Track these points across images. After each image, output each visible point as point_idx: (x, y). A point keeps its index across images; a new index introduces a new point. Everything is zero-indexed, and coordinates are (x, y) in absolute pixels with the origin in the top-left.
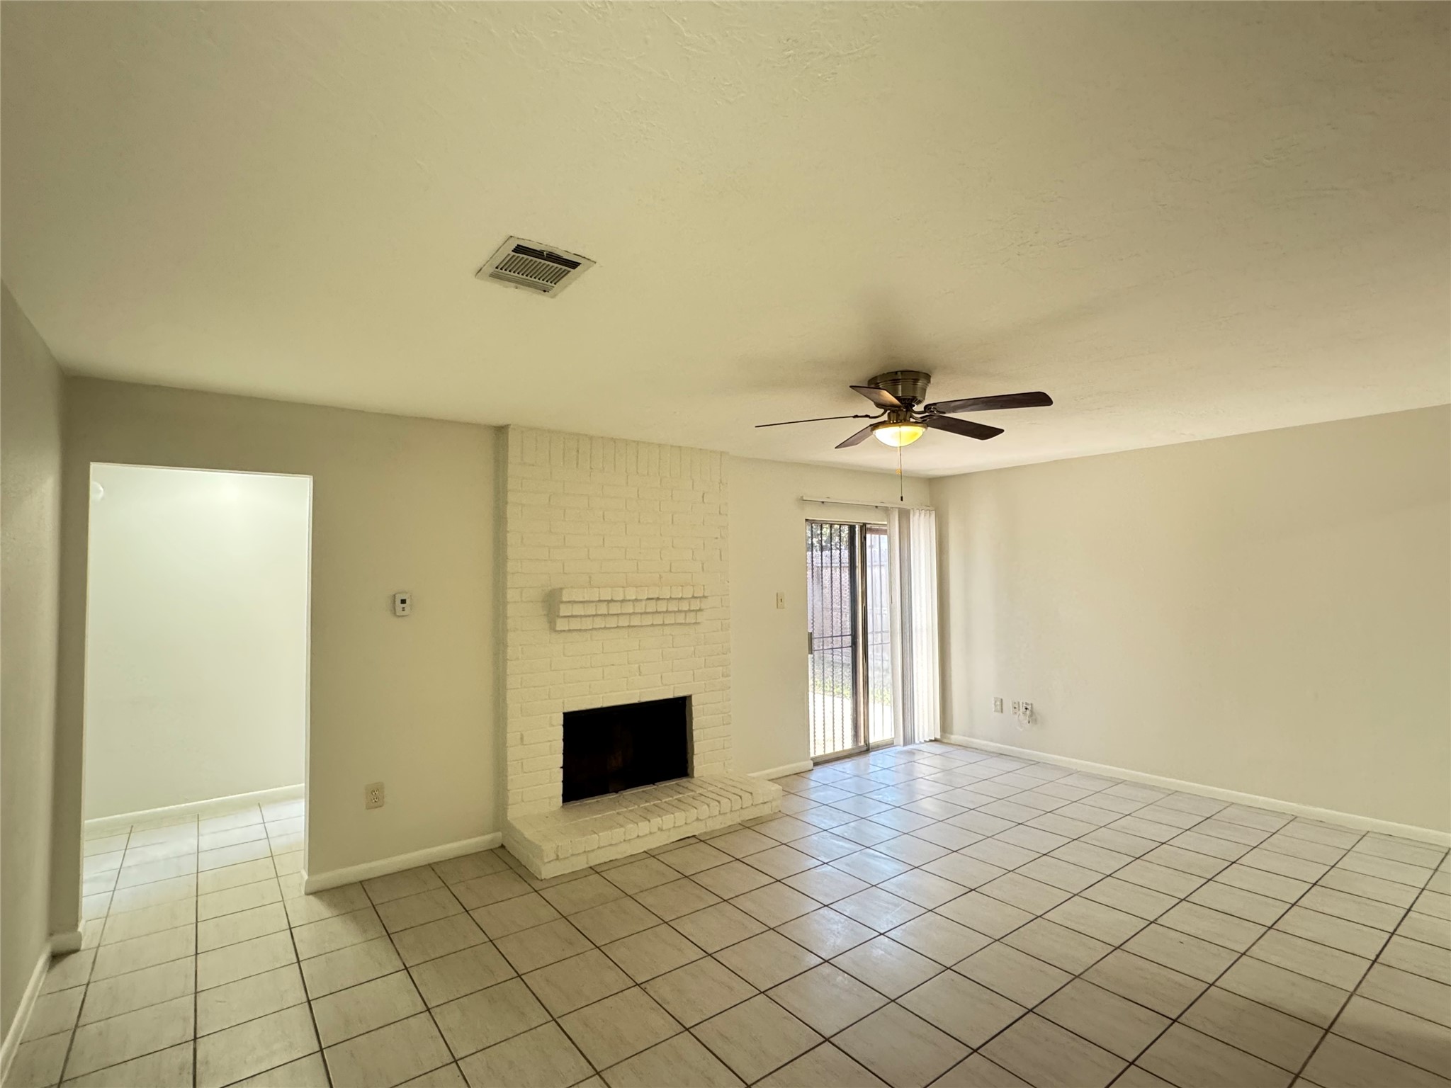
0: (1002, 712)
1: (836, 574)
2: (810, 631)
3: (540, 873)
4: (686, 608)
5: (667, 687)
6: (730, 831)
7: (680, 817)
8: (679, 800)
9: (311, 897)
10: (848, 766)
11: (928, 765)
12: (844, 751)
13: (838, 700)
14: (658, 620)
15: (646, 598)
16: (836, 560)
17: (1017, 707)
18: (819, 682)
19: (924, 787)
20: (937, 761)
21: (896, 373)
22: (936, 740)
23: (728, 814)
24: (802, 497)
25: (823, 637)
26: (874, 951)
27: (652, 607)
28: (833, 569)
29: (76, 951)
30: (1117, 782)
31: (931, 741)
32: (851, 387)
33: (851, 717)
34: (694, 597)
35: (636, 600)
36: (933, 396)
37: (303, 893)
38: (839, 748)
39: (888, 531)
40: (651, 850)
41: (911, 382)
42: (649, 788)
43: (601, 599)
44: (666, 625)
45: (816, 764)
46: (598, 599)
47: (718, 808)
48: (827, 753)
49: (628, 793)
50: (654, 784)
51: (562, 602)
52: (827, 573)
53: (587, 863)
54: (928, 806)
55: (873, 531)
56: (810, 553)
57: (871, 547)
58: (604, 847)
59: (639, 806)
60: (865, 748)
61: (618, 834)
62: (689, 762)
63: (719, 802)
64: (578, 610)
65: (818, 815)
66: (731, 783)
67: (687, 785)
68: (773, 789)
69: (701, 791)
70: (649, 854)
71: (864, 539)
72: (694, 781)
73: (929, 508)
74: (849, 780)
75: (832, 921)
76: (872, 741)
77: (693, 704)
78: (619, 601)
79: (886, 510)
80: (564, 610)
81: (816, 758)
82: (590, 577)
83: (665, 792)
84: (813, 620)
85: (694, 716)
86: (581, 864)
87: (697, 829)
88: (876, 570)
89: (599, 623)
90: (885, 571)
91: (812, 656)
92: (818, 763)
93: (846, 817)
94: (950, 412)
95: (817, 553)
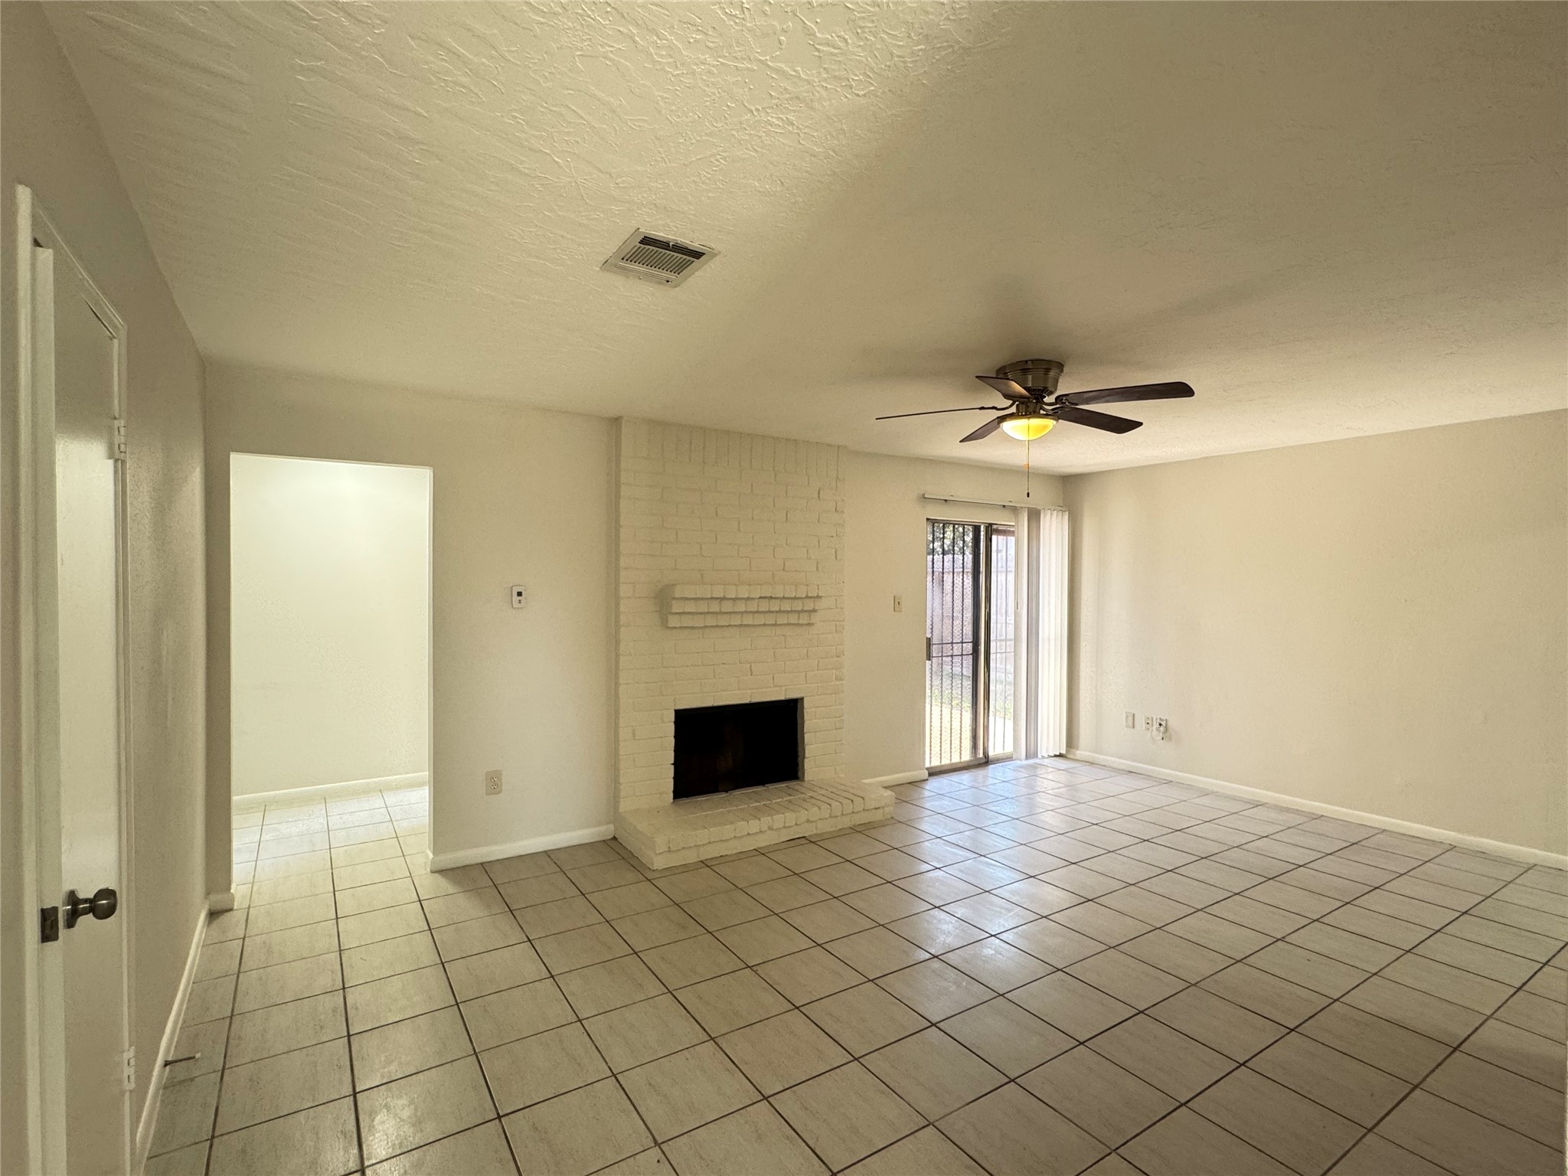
0: (1134, 727)
1: (958, 580)
2: (929, 636)
3: (653, 864)
4: (799, 608)
5: (779, 688)
6: (841, 834)
7: (790, 817)
8: (790, 801)
9: (436, 874)
10: (965, 777)
11: (1051, 779)
12: (961, 762)
13: (956, 713)
14: (770, 619)
15: (759, 596)
16: (958, 563)
17: (1150, 723)
18: (936, 692)
19: (1044, 800)
20: (1063, 777)
21: (1027, 362)
22: (1061, 755)
23: (839, 818)
24: (924, 495)
25: (942, 644)
26: (984, 951)
27: (764, 606)
28: (955, 574)
29: (231, 910)
30: (1257, 805)
31: (1056, 756)
32: (977, 377)
33: (971, 728)
34: (807, 597)
35: (748, 599)
36: (1066, 386)
37: (429, 870)
38: (956, 759)
39: (1016, 532)
40: (759, 848)
41: (1042, 372)
42: (759, 789)
43: (714, 596)
44: (780, 625)
45: (931, 774)
46: (710, 596)
47: (829, 811)
48: (943, 763)
49: (737, 793)
50: (763, 785)
51: (674, 598)
52: (948, 578)
53: (698, 857)
54: (1050, 819)
55: (999, 532)
56: (931, 556)
57: (998, 551)
58: (714, 842)
59: (749, 805)
60: (984, 760)
61: (728, 831)
62: (800, 765)
63: (830, 805)
64: (690, 607)
65: (932, 823)
66: (843, 787)
67: (797, 787)
68: (885, 795)
69: (811, 794)
70: (759, 852)
71: (989, 540)
72: (805, 784)
73: (1061, 508)
74: (965, 792)
75: (942, 921)
76: (991, 753)
77: (805, 707)
78: (731, 599)
79: (1015, 510)
80: (676, 607)
81: (931, 768)
82: (702, 575)
83: (775, 793)
84: (932, 625)
85: (805, 718)
86: (691, 857)
87: (808, 831)
88: (1002, 577)
89: (710, 621)
90: (1011, 577)
91: (930, 662)
92: (934, 773)
93: (962, 827)
94: (1082, 404)
95: (938, 558)
